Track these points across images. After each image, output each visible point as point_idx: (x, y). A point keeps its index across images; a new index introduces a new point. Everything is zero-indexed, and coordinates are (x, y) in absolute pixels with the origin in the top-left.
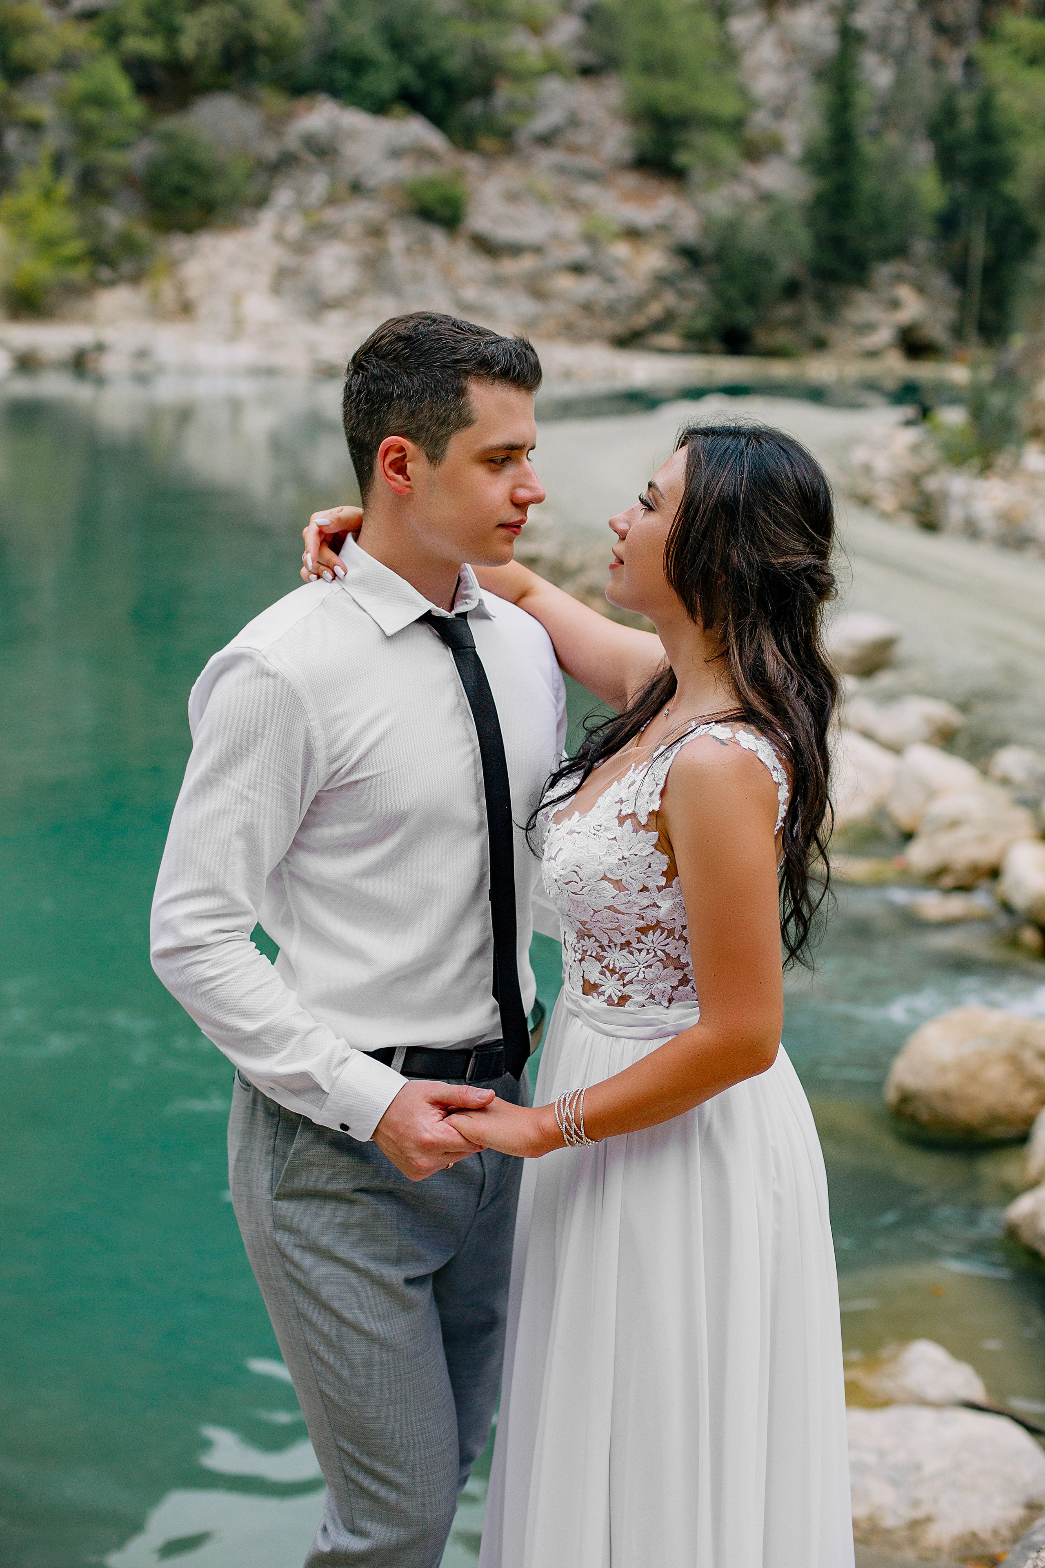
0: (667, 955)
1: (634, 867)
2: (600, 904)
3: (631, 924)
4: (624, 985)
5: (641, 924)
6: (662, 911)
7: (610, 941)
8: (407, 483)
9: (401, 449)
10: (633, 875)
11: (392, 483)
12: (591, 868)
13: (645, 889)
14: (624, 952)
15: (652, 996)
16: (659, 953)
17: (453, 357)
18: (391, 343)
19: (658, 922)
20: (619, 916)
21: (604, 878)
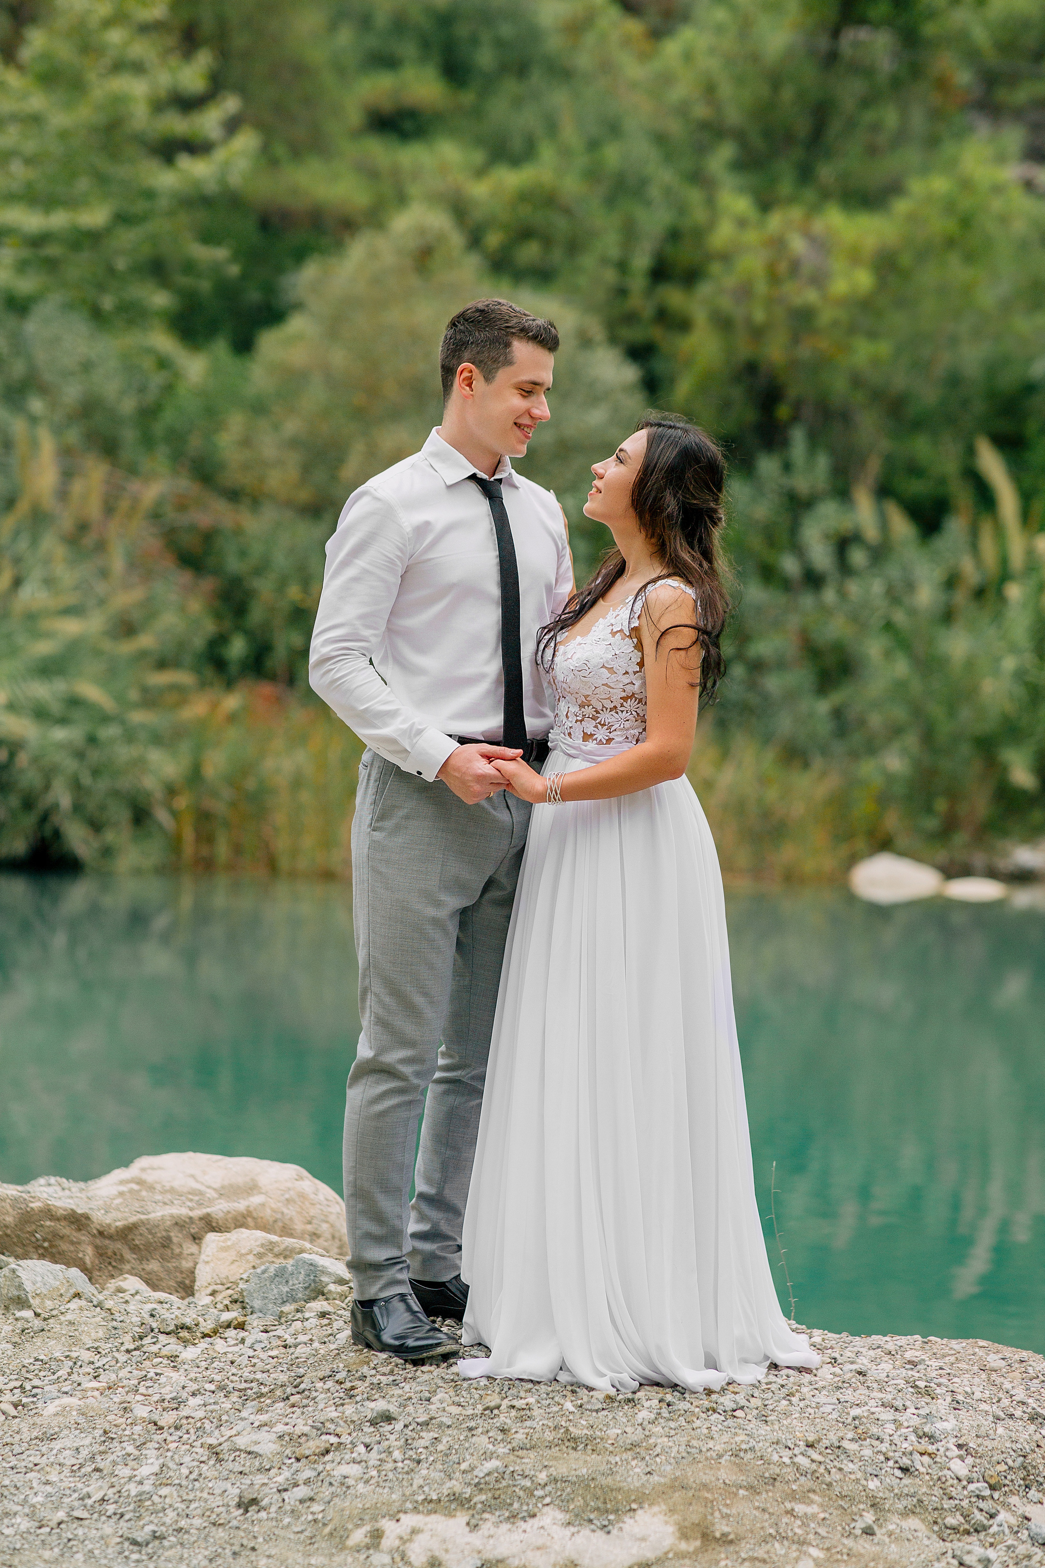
0: (638, 714)
1: (621, 660)
2: (599, 683)
3: (618, 694)
4: (610, 733)
5: (624, 694)
6: (636, 686)
7: (603, 706)
8: (471, 393)
9: (471, 371)
10: (621, 665)
11: (463, 391)
12: (595, 661)
13: (627, 673)
14: (613, 713)
15: (627, 738)
16: (633, 712)
17: (506, 325)
18: (472, 312)
19: (633, 694)
20: (611, 690)
21: (603, 666)
